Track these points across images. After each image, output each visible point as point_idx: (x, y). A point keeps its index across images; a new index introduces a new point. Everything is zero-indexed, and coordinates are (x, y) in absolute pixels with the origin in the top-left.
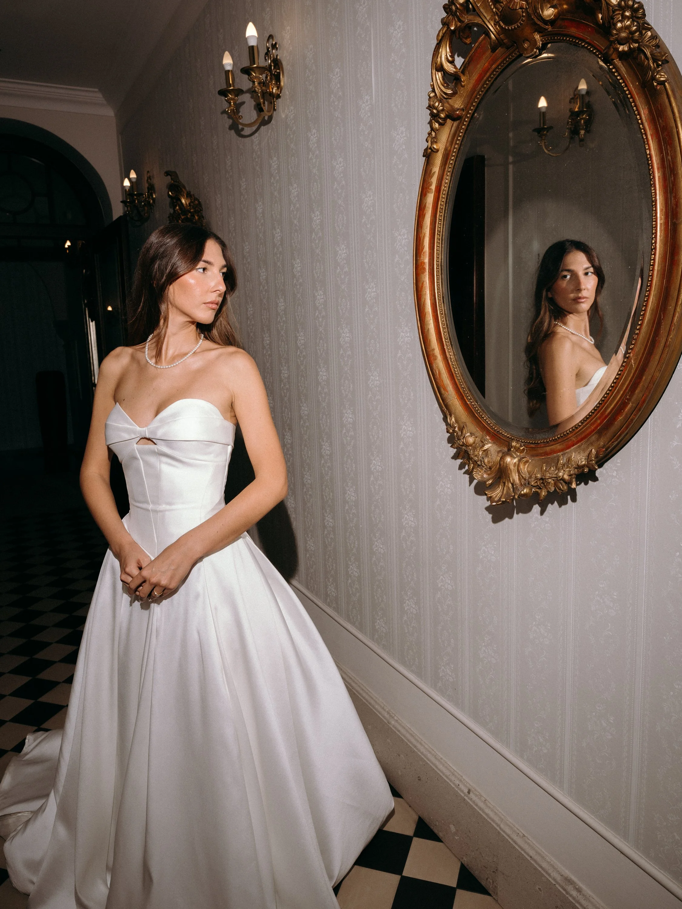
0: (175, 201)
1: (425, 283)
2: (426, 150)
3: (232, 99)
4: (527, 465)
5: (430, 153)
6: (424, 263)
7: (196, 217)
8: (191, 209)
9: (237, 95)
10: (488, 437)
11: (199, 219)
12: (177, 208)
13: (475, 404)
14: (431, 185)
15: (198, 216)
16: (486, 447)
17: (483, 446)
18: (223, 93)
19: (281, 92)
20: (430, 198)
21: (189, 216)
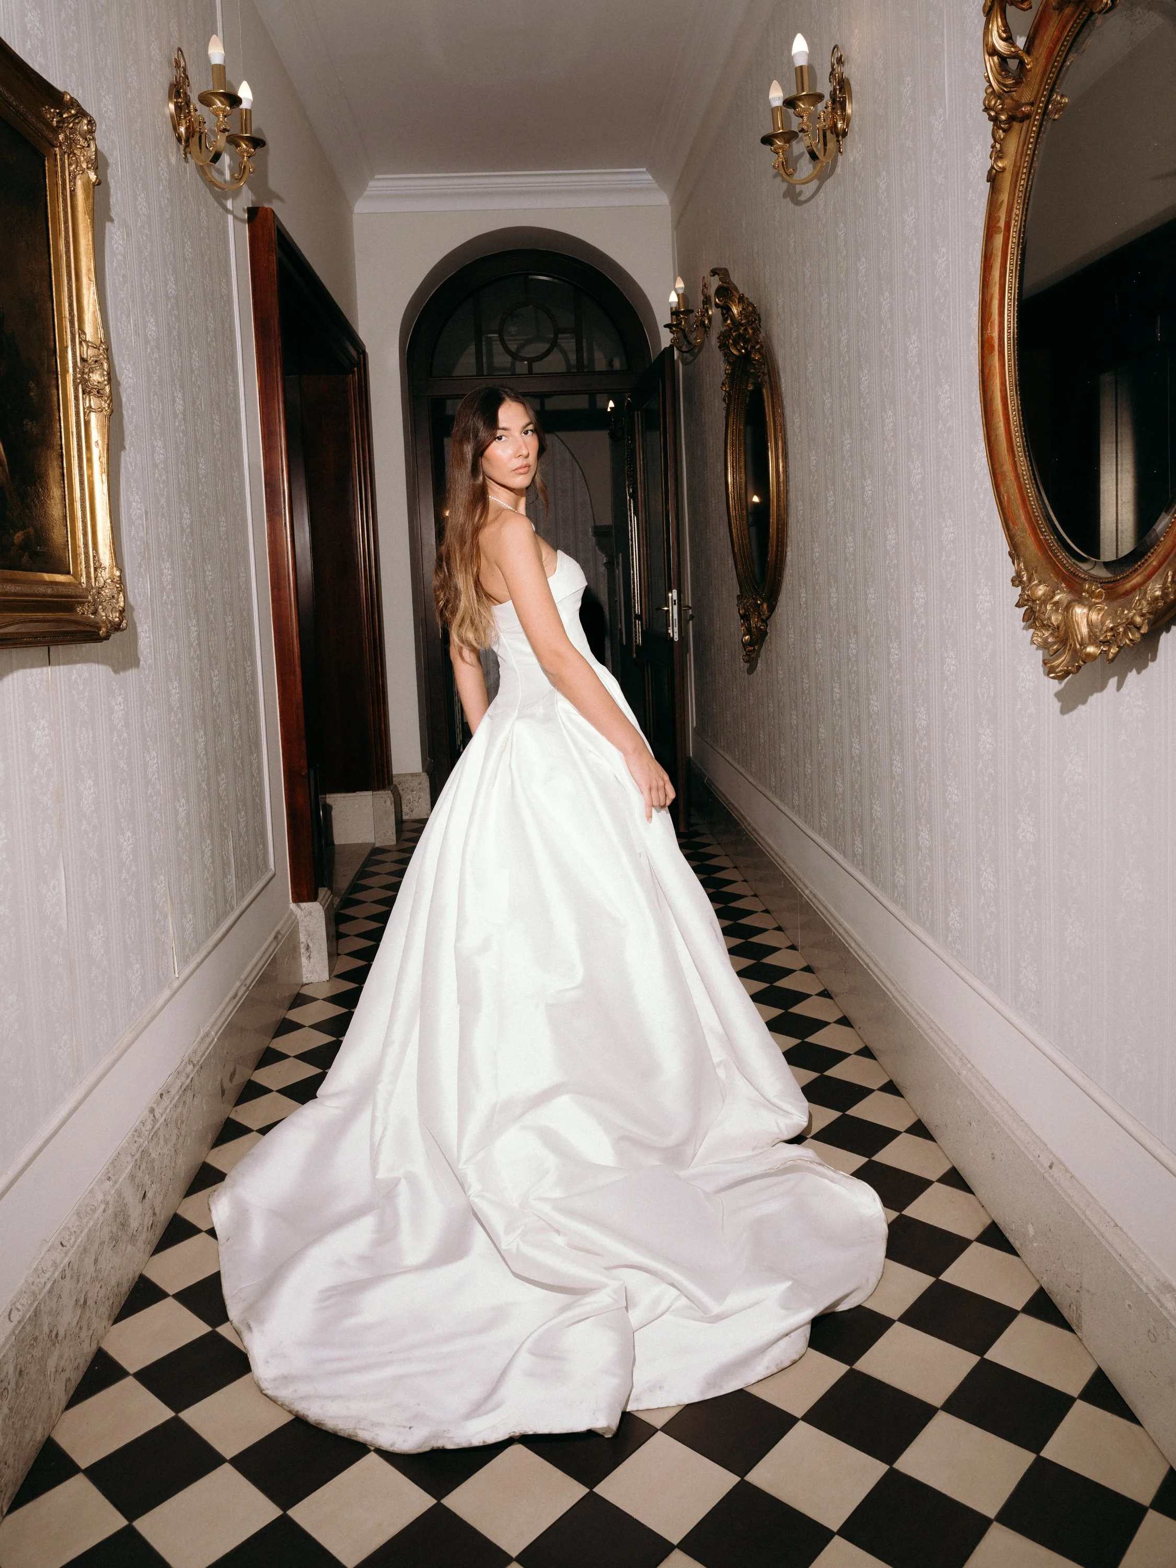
0: (726, 310)
1: (993, 368)
2: (990, 172)
3: (780, 147)
4: (1101, 615)
5: (995, 175)
6: (992, 338)
7: (750, 331)
8: (741, 320)
9: (788, 141)
10: (1063, 585)
11: (754, 333)
12: (729, 322)
13: (1051, 539)
14: (998, 221)
15: (752, 329)
16: (1057, 598)
17: (1052, 598)
18: (767, 140)
19: (847, 126)
20: (999, 240)
21: (741, 331)
